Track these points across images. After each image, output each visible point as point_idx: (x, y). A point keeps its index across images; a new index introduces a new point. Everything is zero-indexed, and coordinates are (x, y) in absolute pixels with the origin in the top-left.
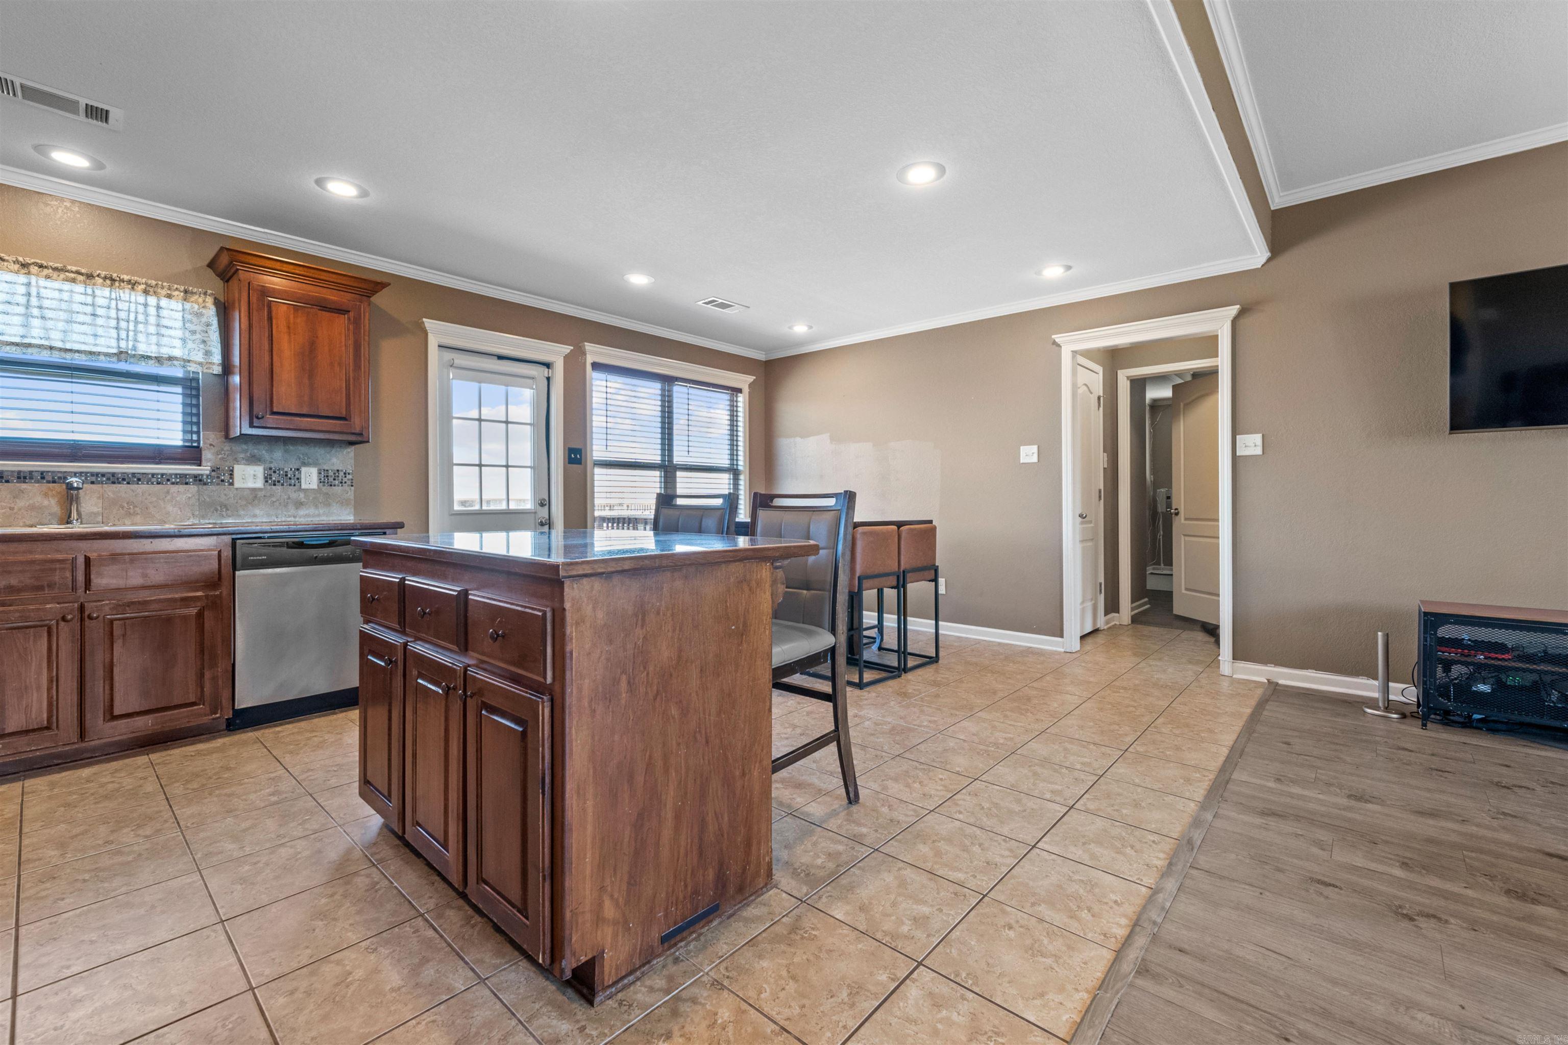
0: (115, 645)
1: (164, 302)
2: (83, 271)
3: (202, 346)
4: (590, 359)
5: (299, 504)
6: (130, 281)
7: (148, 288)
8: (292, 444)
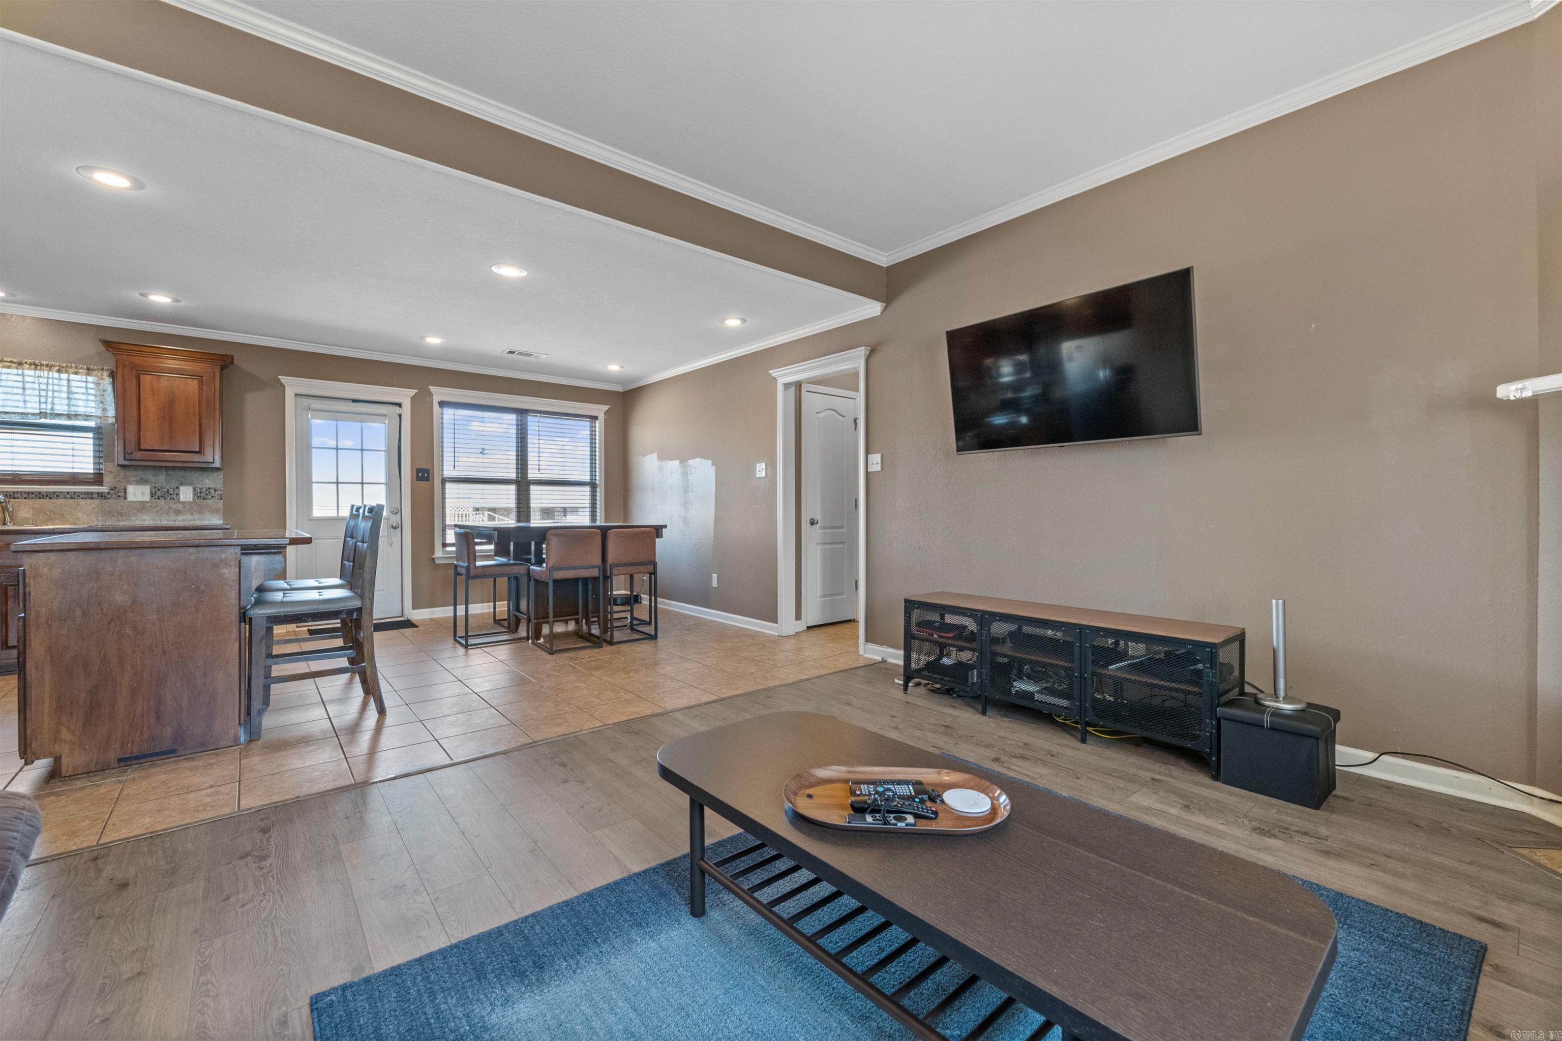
0: (9, 603)
1: (72, 377)
2: (15, 361)
3: (101, 405)
4: (436, 399)
5: (178, 512)
6: (48, 365)
7: (61, 369)
8: (173, 471)
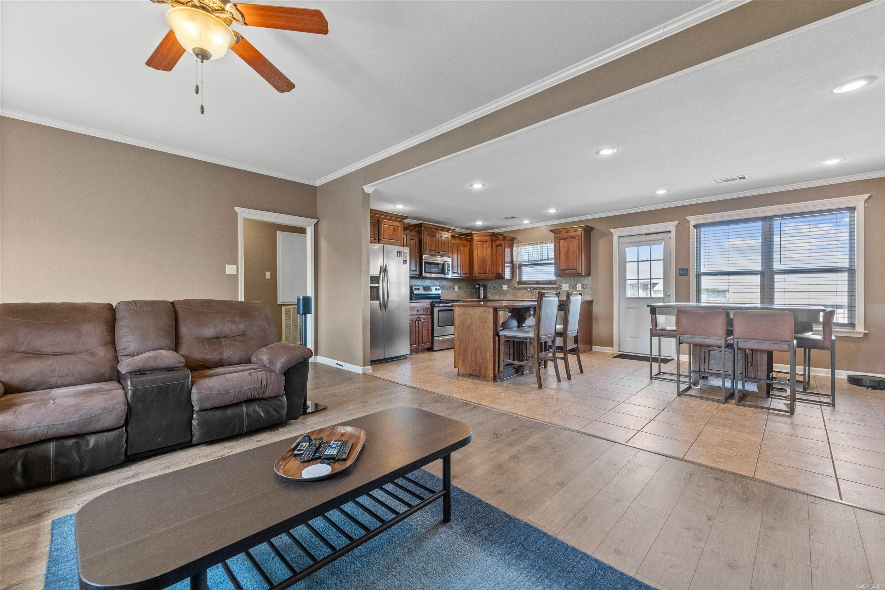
4: (692, 223)
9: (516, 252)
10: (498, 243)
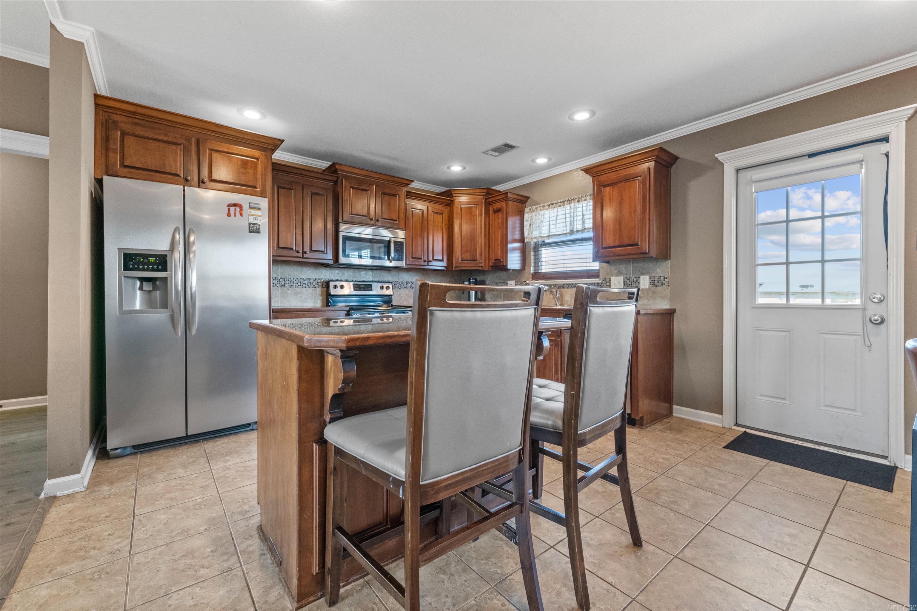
8: (638, 262)
9: (529, 222)
10: (497, 206)
